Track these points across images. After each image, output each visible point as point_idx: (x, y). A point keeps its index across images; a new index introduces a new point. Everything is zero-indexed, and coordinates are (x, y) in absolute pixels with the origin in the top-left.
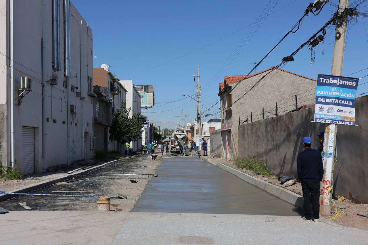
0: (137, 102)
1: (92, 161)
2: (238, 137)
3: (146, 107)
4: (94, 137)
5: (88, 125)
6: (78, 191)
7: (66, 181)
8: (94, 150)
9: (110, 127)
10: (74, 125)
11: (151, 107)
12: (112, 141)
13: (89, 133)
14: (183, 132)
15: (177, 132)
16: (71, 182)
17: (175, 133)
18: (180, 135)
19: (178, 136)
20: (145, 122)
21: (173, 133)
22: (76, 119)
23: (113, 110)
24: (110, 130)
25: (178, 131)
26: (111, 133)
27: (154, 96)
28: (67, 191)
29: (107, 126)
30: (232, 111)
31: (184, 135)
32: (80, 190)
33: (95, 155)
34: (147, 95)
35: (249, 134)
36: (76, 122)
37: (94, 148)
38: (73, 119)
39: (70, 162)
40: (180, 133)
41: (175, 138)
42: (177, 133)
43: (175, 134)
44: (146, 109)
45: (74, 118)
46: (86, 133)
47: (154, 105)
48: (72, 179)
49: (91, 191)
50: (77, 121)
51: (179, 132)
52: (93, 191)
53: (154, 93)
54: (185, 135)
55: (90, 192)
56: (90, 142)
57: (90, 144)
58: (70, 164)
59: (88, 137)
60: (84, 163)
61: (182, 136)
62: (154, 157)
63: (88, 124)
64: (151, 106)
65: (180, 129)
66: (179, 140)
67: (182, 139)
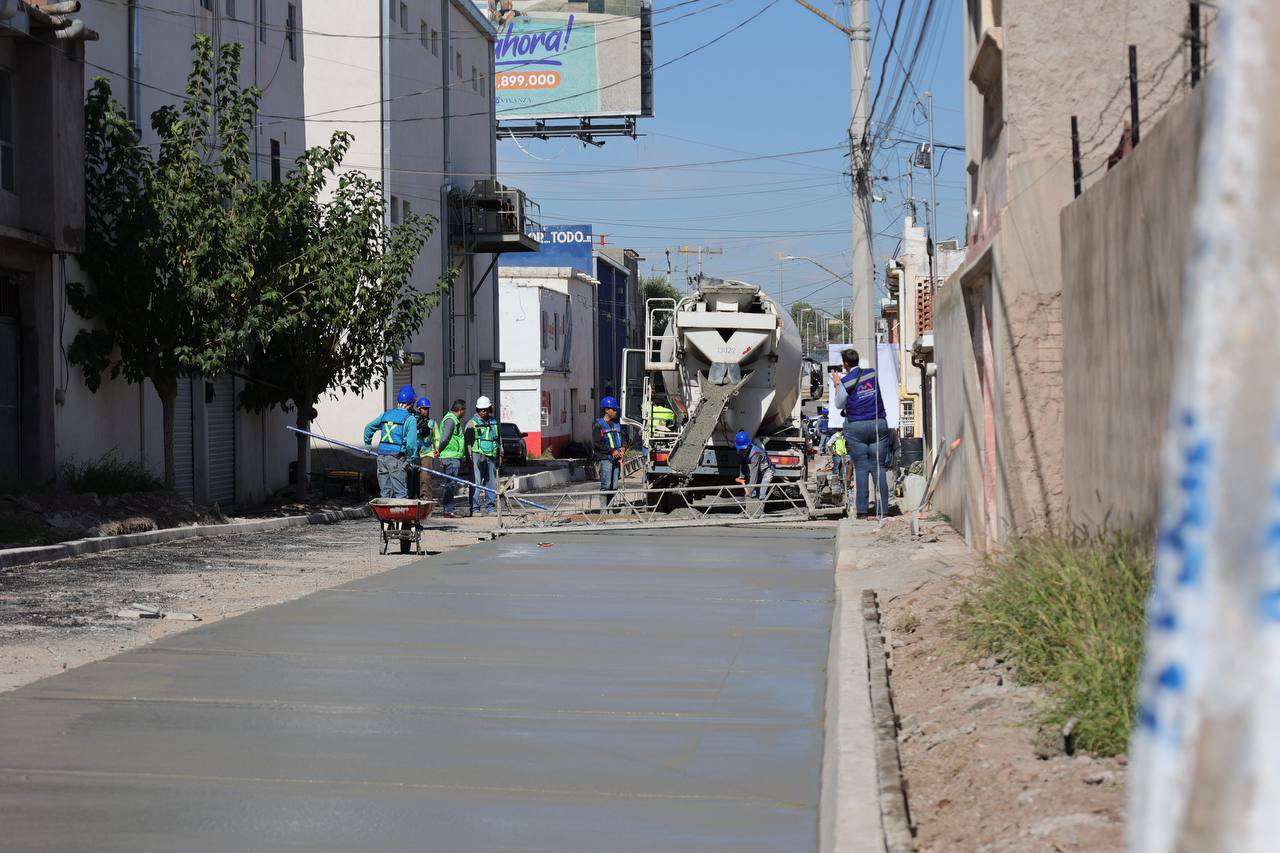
2: (1056, 328)
3: (586, 126)
11: (628, 128)
12: (93, 384)
14: (754, 306)
15: (702, 306)
17: (688, 319)
18: (725, 334)
19: (710, 345)
20: (507, 238)
21: (667, 316)
25: (710, 299)
27: (646, 35)
30: (1006, 64)
31: (763, 337)
34: (588, 26)
35: (1112, 290)
40: (728, 314)
41: (680, 362)
42: (702, 318)
43: (682, 330)
44: (589, 139)
47: (647, 110)
51: (720, 305)
53: (645, 15)
54: (770, 332)
64: (622, 122)
65: (726, 284)
66: (716, 377)
67: (746, 365)
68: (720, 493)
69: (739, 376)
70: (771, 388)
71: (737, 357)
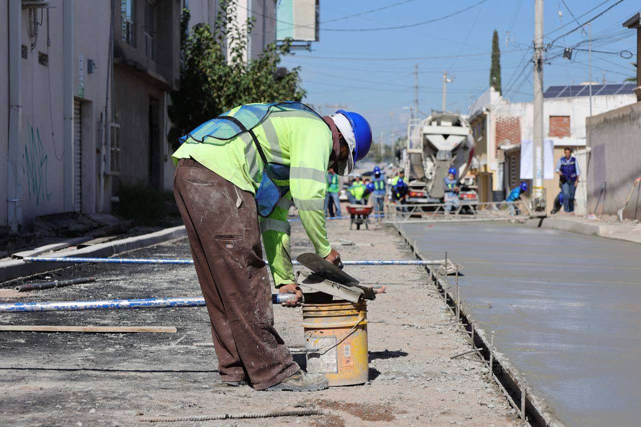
0: (264, 16)
1: (111, 220)
4: (113, 125)
5: (90, 71)
6: (90, 328)
7: (13, 285)
8: (110, 179)
9: (174, 95)
10: (34, 56)
11: (308, 46)
13: (94, 105)
14: (457, 124)
15: (434, 123)
16: (37, 289)
17: (427, 129)
18: (446, 136)
19: (438, 142)
21: (418, 127)
22: (42, 30)
23: (184, 26)
24: (170, 109)
25: (438, 120)
26: (173, 121)
28: (29, 324)
29: (162, 88)
31: (462, 139)
32: (98, 320)
33: (117, 199)
36: (41, 47)
37: (112, 169)
38: (33, 34)
39: (20, 217)
40: (447, 127)
41: (424, 150)
42: (434, 128)
43: (425, 135)
45: (36, 29)
46: (82, 104)
47: (317, 39)
48: (38, 277)
49: (163, 329)
50: (48, 45)
51: (443, 123)
52: (173, 329)
54: (466, 136)
55: (159, 334)
56: (99, 143)
57: (98, 151)
58: (19, 226)
59: (92, 122)
60: (80, 227)
61: (453, 142)
62: (359, 217)
63: (90, 66)
65: (444, 114)
66: (440, 156)
67: (454, 152)
68: (438, 209)
69: (451, 157)
70: (464, 162)
71: (451, 147)
